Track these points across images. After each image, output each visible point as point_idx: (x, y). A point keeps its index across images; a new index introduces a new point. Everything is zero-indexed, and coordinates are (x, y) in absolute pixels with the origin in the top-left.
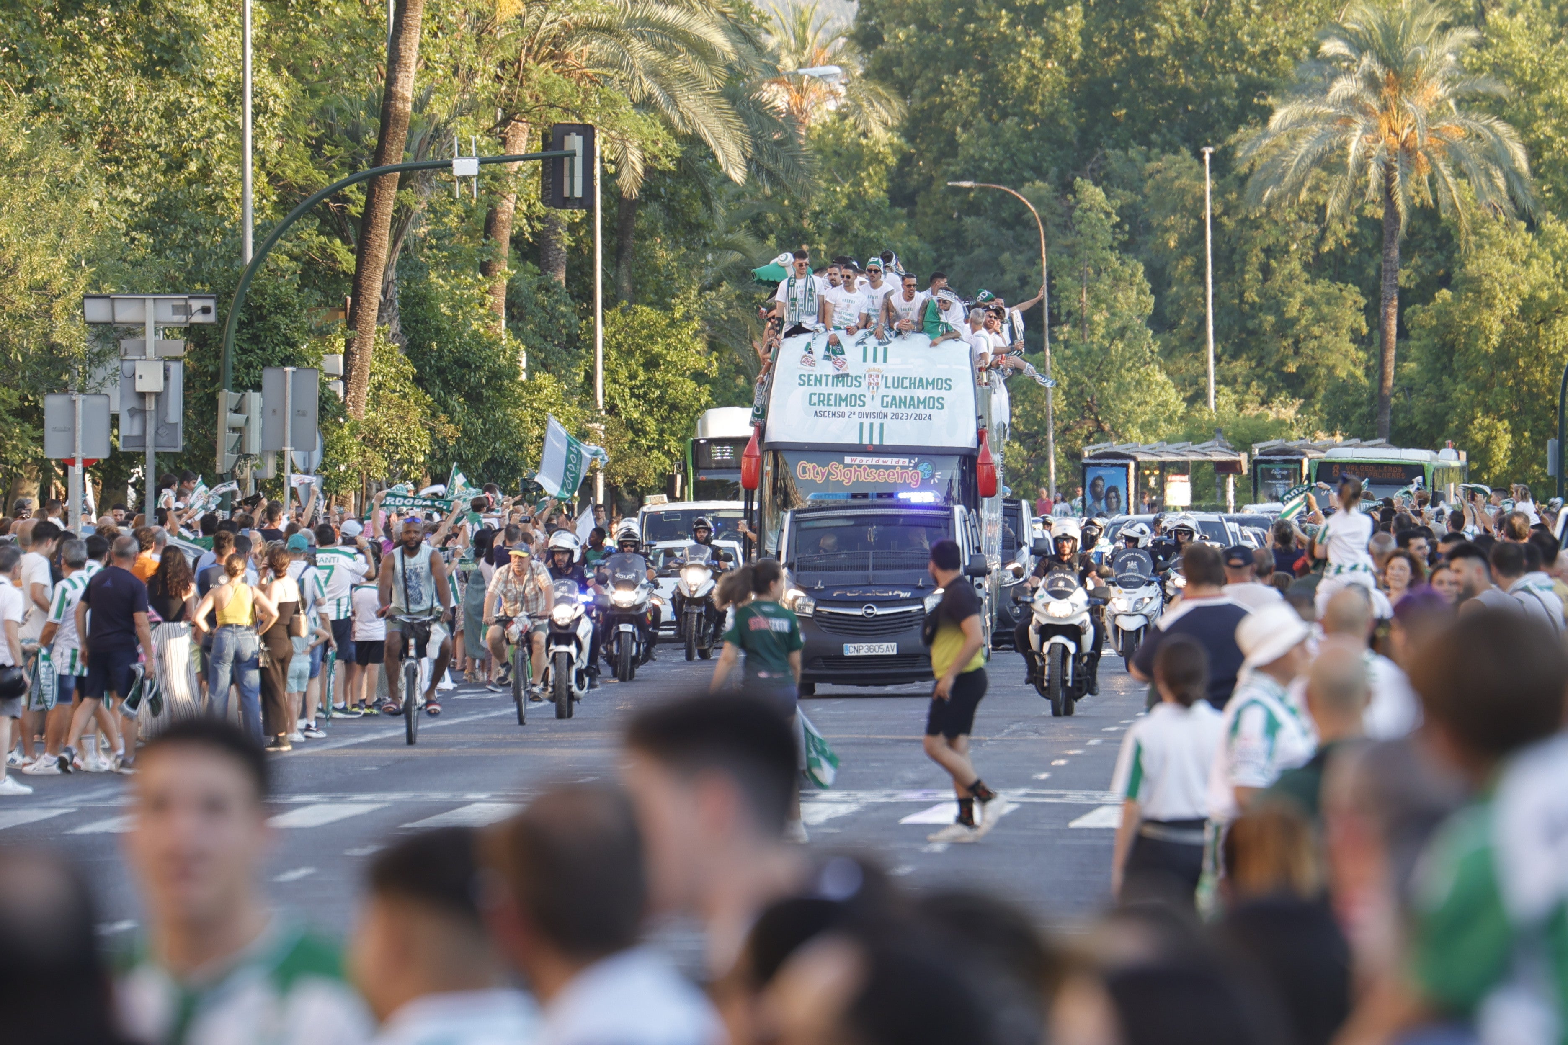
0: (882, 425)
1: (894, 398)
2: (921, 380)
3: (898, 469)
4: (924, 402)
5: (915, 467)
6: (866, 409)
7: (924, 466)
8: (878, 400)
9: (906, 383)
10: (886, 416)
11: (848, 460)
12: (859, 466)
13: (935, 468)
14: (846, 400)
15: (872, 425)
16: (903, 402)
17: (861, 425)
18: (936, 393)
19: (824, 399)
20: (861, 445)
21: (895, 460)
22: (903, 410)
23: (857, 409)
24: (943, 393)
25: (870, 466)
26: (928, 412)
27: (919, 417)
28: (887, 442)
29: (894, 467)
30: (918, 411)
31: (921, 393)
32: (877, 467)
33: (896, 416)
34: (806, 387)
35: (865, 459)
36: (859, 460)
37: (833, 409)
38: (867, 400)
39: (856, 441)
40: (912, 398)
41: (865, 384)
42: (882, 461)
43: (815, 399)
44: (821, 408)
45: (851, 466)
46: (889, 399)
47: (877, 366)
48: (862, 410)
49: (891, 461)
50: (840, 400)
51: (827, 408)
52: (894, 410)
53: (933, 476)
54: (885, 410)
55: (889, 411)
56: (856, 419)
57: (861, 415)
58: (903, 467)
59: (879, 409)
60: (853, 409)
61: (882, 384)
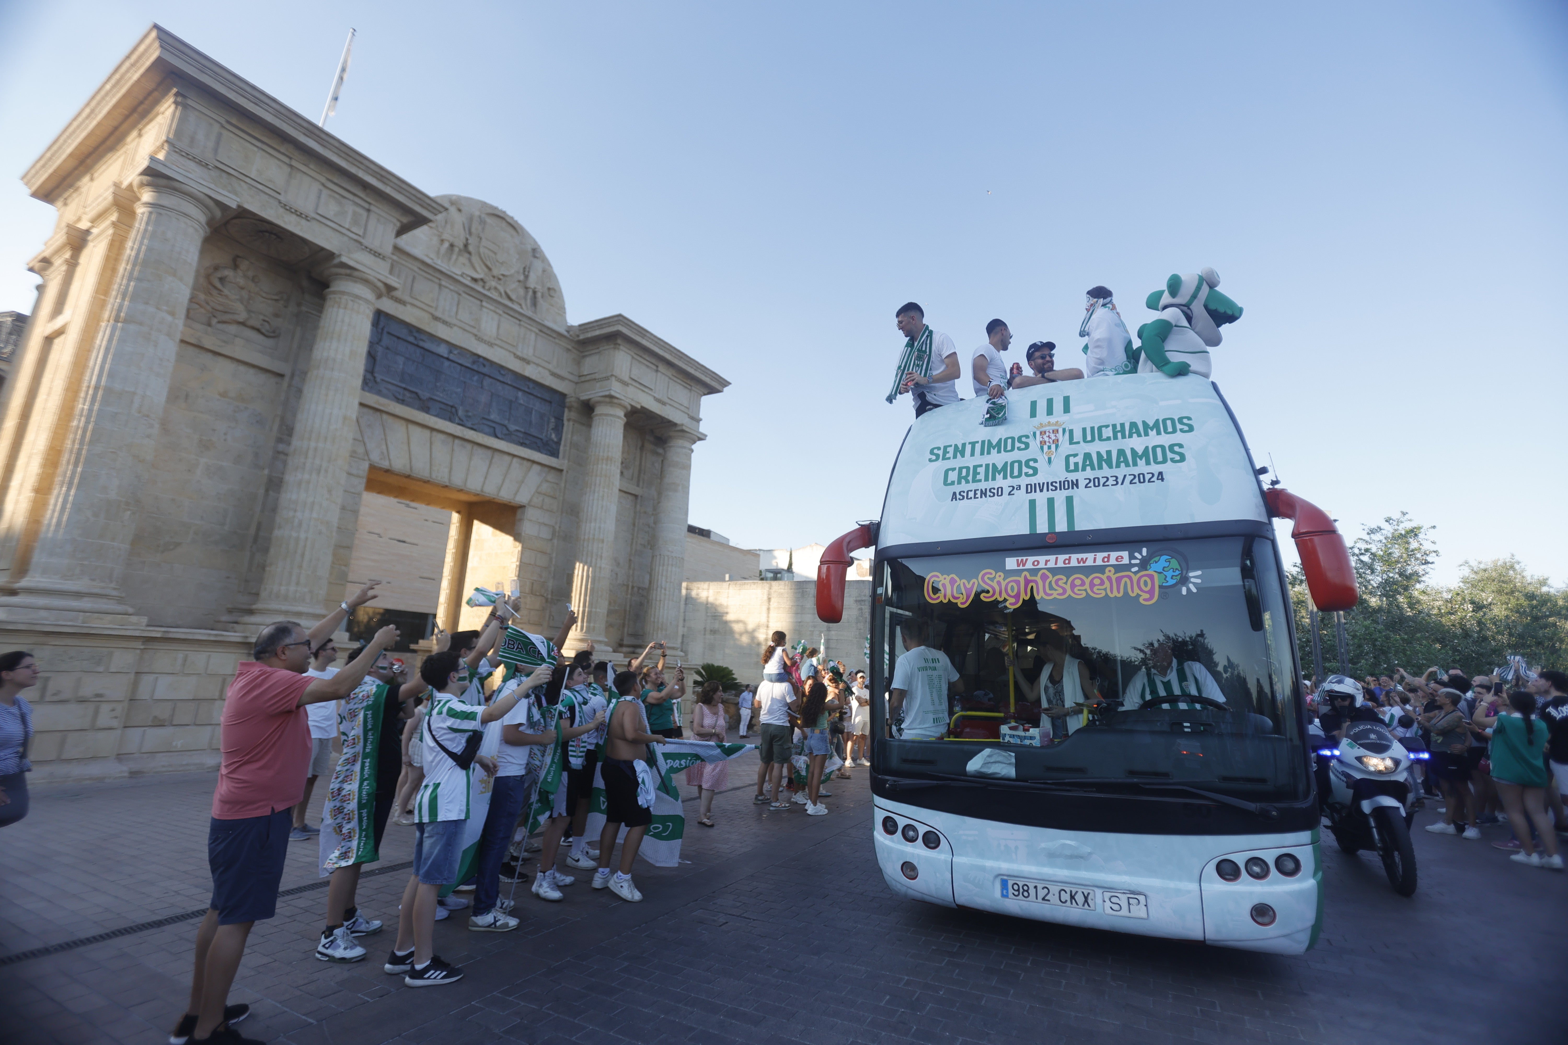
0: (1069, 500)
1: (1087, 456)
2: (1133, 425)
3: (1110, 572)
4: (1147, 455)
5: (1144, 564)
6: (1040, 479)
7: (1162, 561)
8: (1059, 464)
9: (1108, 432)
10: (1075, 484)
11: (1011, 563)
12: (1034, 572)
13: (1186, 565)
14: (1005, 470)
15: (1051, 502)
16: (1105, 460)
17: (1032, 503)
18: (1165, 440)
19: (967, 475)
20: (1033, 536)
21: (1100, 556)
22: (1106, 471)
23: (1024, 481)
24: (1178, 438)
25: (1054, 571)
26: (1155, 468)
27: (1140, 478)
28: (1081, 525)
29: (1101, 569)
30: (1136, 471)
31: (1138, 443)
32: (1068, 571)
33: (1095, 482)
34: (940, 462)
35: (1042, 559)
36: (1030, 561)
37: (983, 485)
38: (1042, 465)
39: (1026, 531)
40: (1121, 452)
41: (1034, 445)
42: (1075, 559)
43: (953, 476)
44: (964, 487)
45: (1017, 572)
46: (1079, 459)
47: (1052, 419)
48: (1033, 480)
49: (1093, 558)
50: (993, 471)
51: (972, 486)
52: (1089, 473)
53: (1184, 580)
54: (1072, 477)
55: (1081, 476)
56: (1022, 497)
57: (1030, 489)
58: (1118, 568)
59: (1061, 475)
60: (1015, 482)
61: (1064, 440)
